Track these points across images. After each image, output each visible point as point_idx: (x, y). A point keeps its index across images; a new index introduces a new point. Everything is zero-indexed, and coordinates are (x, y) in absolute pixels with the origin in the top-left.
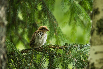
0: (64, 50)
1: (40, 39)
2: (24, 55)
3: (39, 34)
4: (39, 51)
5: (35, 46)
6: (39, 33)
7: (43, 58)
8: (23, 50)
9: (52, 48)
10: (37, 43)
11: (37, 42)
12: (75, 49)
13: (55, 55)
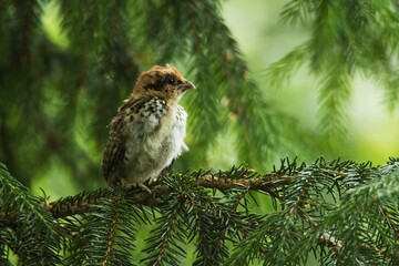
0: (274, 195)
1: (151, 134)
2: (71, 227)
3: (146, 114)
4: (146, 203)
5: (125, 177)
6: (141, 106)
7: (168, 235)
8: (67, 199)
9: (214, 185)
10: (136, 160)
11: (139, 154)
12: (330, 190)
13: (231, 223)
